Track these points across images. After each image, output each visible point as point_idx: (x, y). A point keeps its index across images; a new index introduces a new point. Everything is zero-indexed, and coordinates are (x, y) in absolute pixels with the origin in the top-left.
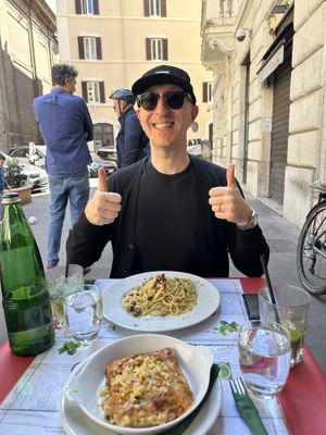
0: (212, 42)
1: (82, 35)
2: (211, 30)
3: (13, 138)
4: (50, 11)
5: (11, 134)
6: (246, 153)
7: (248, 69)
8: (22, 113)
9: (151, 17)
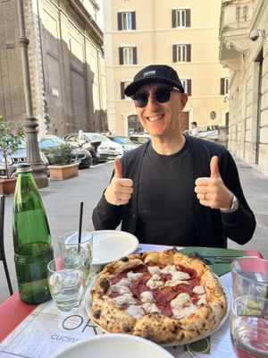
0: (228, 44)
1: (122, 46)
2: (228, 34)
3: (69, 127)
4: (99, 30)
5: (67, 124)
6: (258, 137)
7: (261, 64)
8: (75, 107)
9: (178, 28)
